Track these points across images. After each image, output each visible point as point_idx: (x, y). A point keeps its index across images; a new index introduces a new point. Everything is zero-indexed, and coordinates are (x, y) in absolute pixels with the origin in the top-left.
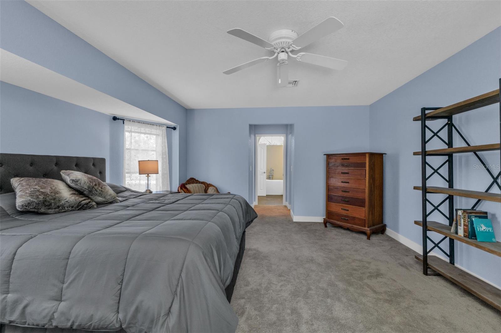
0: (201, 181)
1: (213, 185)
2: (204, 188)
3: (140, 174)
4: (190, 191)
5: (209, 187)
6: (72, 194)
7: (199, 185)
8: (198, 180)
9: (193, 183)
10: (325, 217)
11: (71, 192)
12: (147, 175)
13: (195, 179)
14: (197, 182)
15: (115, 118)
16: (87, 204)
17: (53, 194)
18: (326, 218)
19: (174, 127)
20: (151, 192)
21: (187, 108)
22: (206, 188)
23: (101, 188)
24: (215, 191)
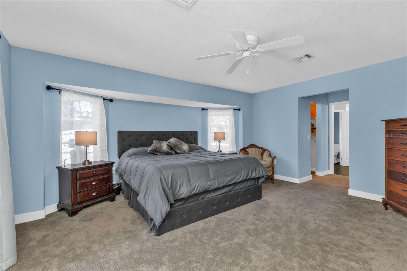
0: (259, 146)
1: (268, 150)
2: (261, 152)
3: (215, 140)
4: (249, 153)
5: (265, 151)
6: (167, 148)
7: (257, 149)
8: (257, 146)
9: (253, 147)
10: (384, 197)
11: (167, 147)
12: (219, 141)
13: (255, 145)
14: (257, 147)
15: (203, 109)
16: (171, 152)
17: (160, 147)
18: (386, 198)
19: (239, 109)
20: (221, 152)
21: (251, 93)
22: (262, 152)
23: (180, 146)
24: (268, 154)
